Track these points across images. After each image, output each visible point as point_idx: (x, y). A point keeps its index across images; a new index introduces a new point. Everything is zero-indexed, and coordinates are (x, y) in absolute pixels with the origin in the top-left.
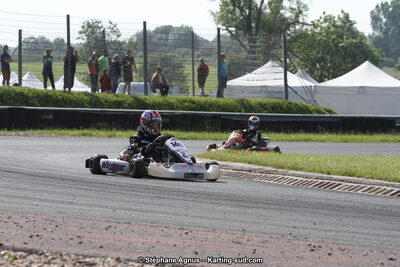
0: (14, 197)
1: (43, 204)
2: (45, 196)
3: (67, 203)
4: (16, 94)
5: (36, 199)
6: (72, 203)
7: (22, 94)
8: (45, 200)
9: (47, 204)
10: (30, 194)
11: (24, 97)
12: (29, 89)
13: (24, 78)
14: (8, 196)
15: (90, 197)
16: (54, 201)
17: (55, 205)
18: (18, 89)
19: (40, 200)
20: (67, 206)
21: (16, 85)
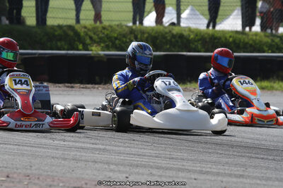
0: (167, 169)
1: (203, 177)
2: (207, 167)
3: (236, 176)
4: (173, 36)
5: (195, 172)
6: (241, 176)
7: (181, 36)
8: (207, 173)
9: (209, 177)
10: (188, 165)
11: (183, 40)
12: (190, 30)
13: (184, 15)
14: (158, 168)
15: (267, 168)
16: (218, 174)
17: (220, 178)
18: (176, 30)
19: (201, 172)
20: (234, 180)
21: (173, 24)
